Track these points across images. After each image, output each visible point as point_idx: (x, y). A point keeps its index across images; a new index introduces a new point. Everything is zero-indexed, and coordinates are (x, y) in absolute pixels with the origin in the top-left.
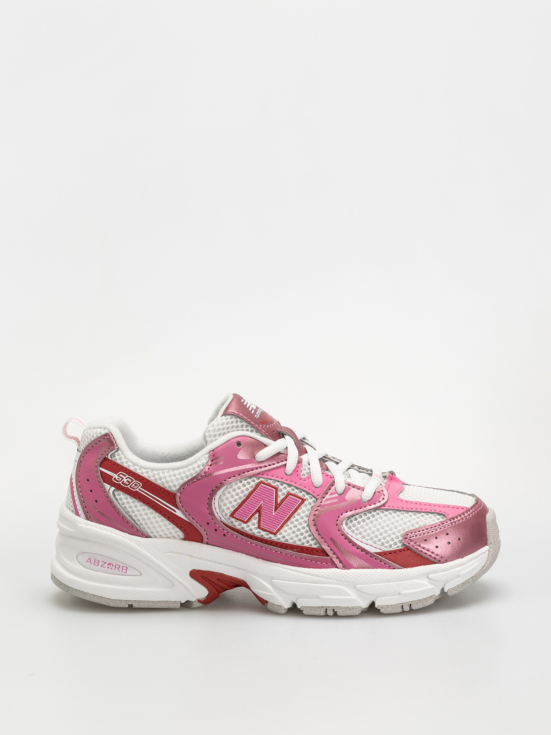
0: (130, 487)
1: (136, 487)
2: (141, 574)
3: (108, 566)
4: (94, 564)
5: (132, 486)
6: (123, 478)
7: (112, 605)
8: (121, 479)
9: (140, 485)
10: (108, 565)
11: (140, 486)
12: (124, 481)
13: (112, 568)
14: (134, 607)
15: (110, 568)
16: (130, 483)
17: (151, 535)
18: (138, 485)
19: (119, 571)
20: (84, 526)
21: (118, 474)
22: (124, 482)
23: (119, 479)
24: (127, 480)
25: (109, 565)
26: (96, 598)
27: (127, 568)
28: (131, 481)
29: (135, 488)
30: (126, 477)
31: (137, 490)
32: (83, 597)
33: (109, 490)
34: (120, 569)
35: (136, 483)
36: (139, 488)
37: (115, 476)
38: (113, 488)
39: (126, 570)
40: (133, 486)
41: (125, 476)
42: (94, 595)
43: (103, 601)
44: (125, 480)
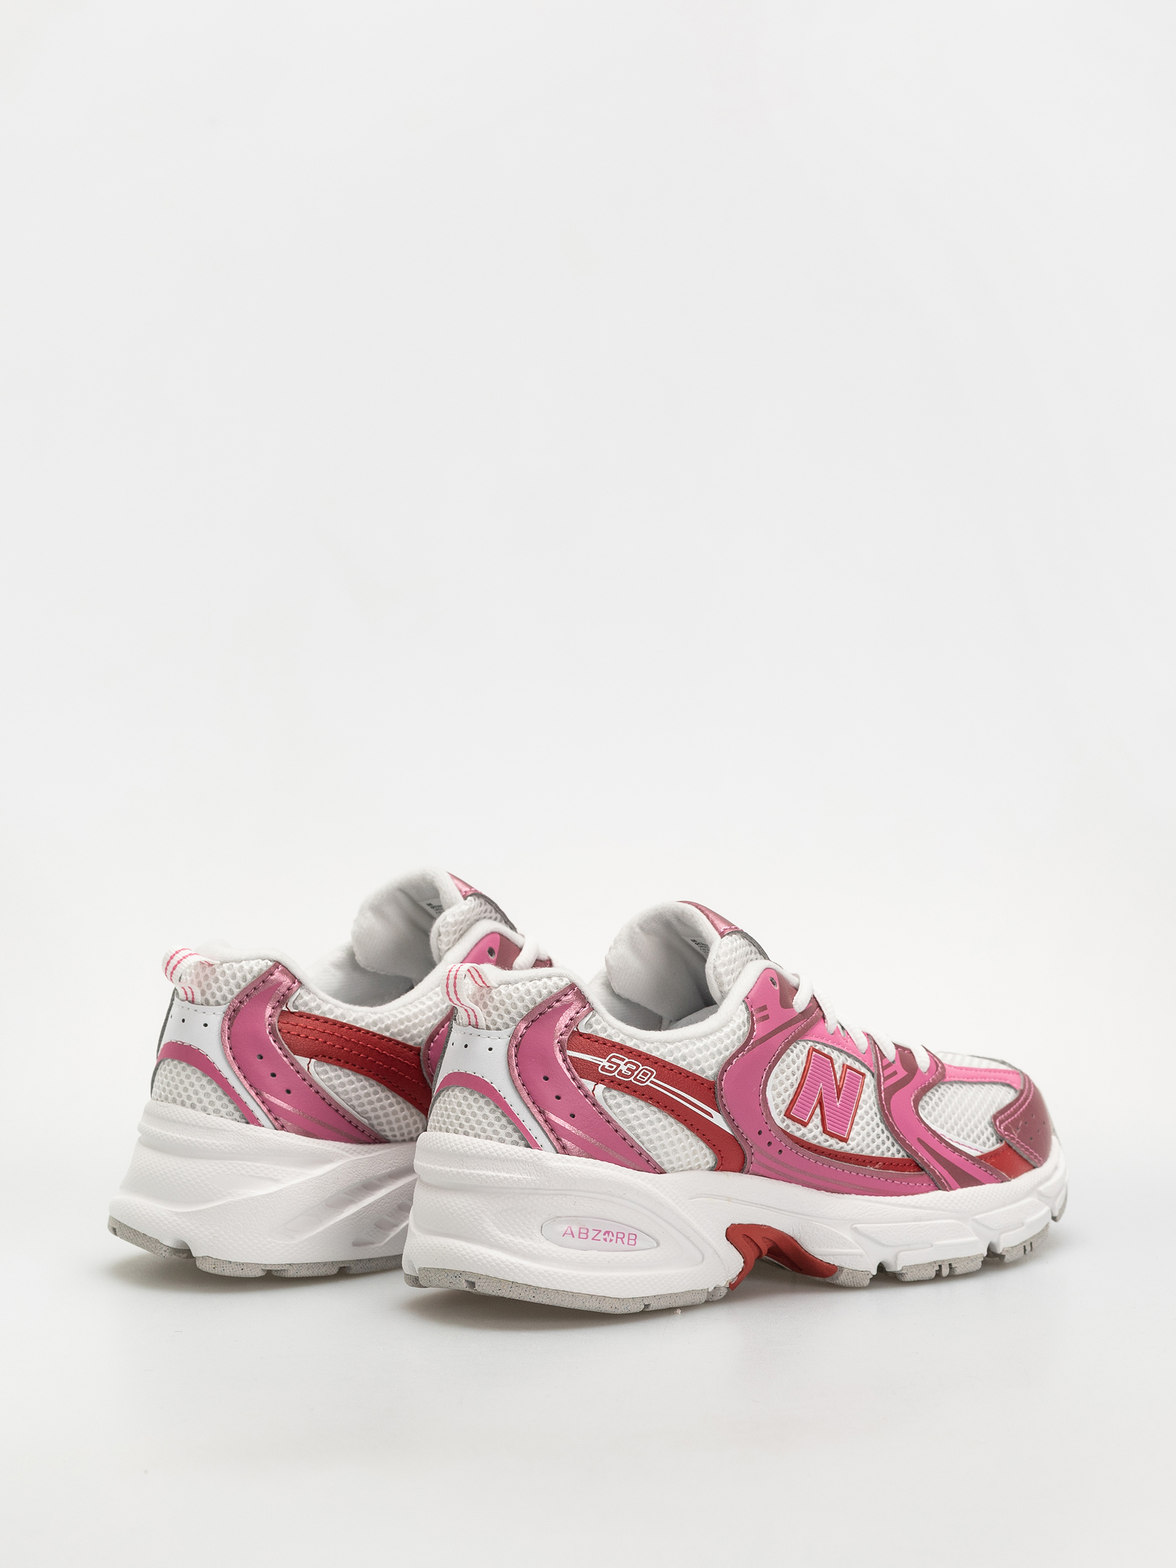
0: (635, 1079)
1: (646, 1078)
2: (658, 1244)
3: (605, 1237)
4: (579, 1238)
5: (638, 1078)
6: (618, 1065)
7: (622, 1310)
8: (615, 1066)
9: (652, 1073)
10: (604, 1234)
11: (653, 1076)
12: (621, 1071)
13: (611, 1240)
14: (650, 1309)
15: (608, 1240)
16: (633, 1072)
17: (666, 1167)
18: (650, 1074)
19: (623, 1243)
20: (560, 1164)
21: (608, 1058)
22: (623, 1072)
23: (612, 1067)
24: (626, 1067)
25: (607, 1234)
26: (594, 1300)
27: (636, 1235)
28: (635, 1068)
29: (644, 1080)
30: (625, 1062)
31: (648, 1083)
32: (571, 1302)
33: (593, 1091)
34: (625, 1240)
35: (644, 1070)
36: (652, 1079)
37: (604, 1063)
38: (601, 1087)
39: (635, 1240)
40: (640, 1077)
41: (623, 1060)
42: (592, 1296)
43: (608, 1304)
44: (623, 1068)
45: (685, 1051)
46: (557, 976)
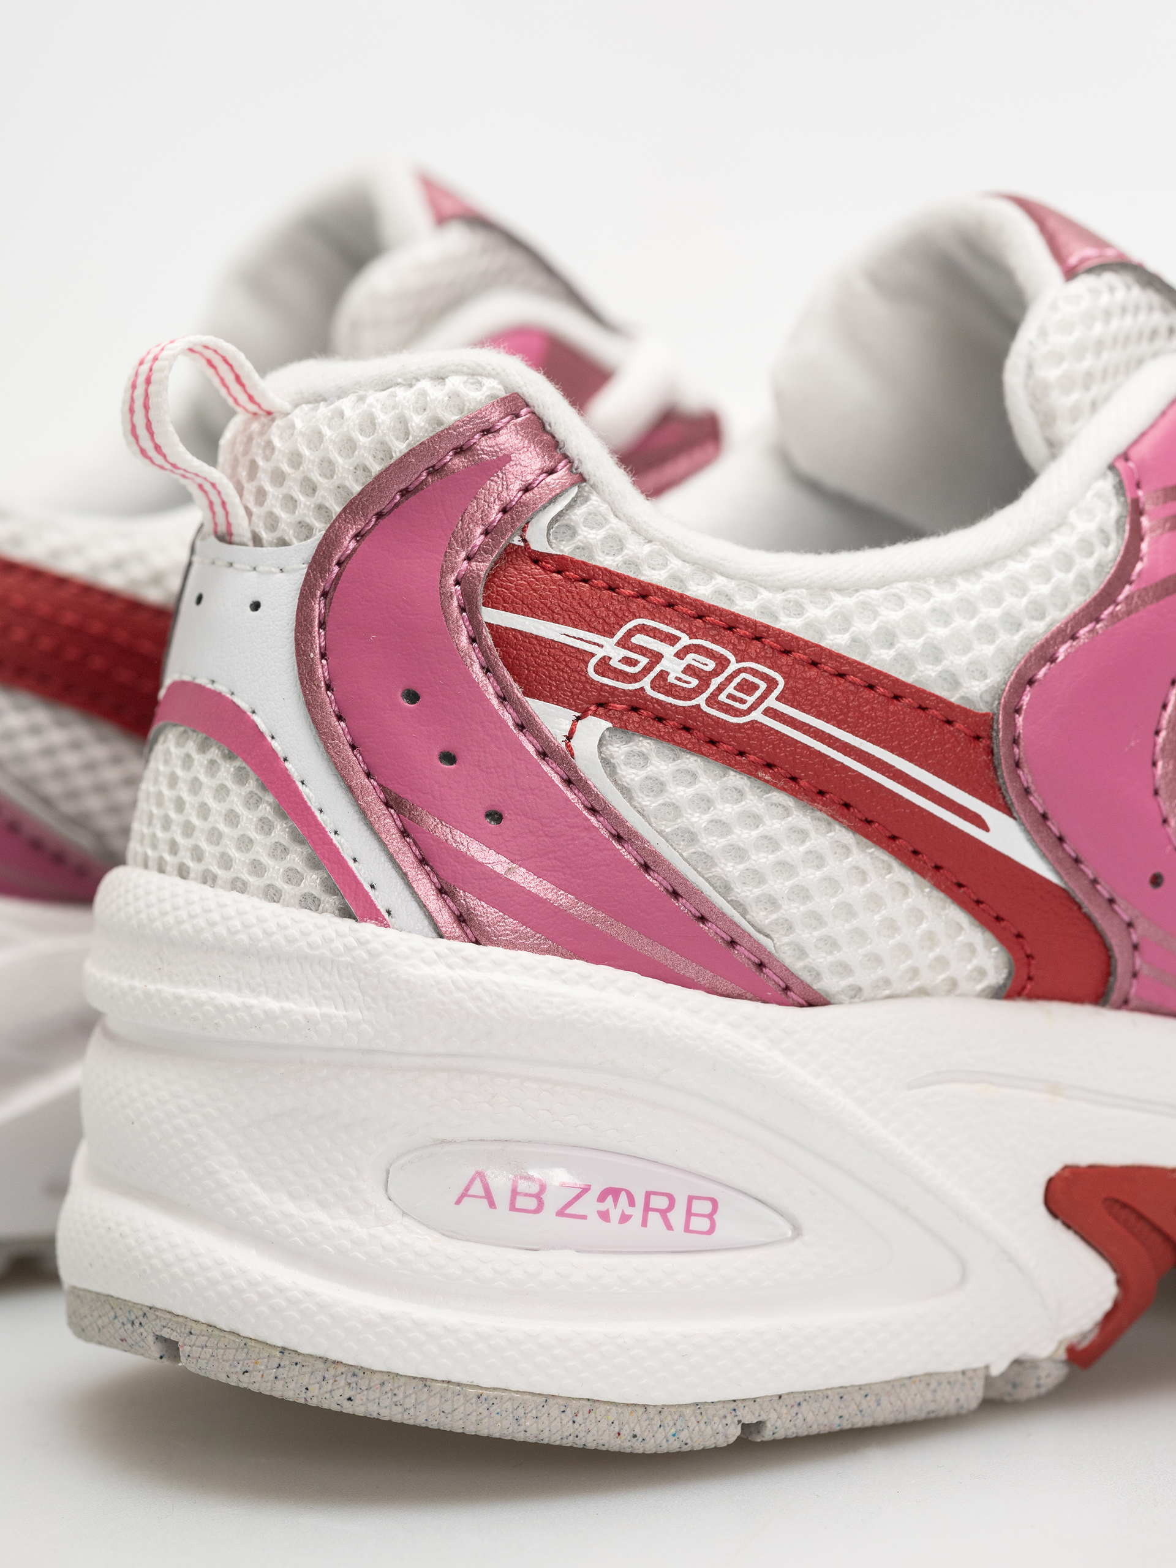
0: (712, 701)
1: (751, 700)
2: (797, 1230)
3: (603, 1207)
4: (513, 1208)
5: (722, 697)
6: (656, 657)
7: (657, 1441)
8: (644, 661)
9: (772, 684)
10: (602, 1198)
11: (776, 693)
12: (663, 675)
13: (625, 1218)
14: (767, 1435)
15: (615, 1215)
16: (705, 679)
17: (827, 984)
18: (763, 686)
19: (669, 1227)
20: (440, 971)
21: (620, 634)
22: (671, 679)
23: (632, 663)
24: (683, 664)
25: (610, 1198)
26: (555, 1411)
27: (714, 1202)
28: (711, 665)
29: (745, 707)
30: (679, 646)
31: (757, 715)
32: (473, 1418)
33: (569, 738)
34: (677, 1216)
35: (743, 675)
36: (771, 702)
37: (608, 648)
38: (595, 726)
39: (710, 1216)
40: (730, 696)
41: (672, 640)
42: (547, 1398)
43: (603, 1425)
44: (673, 666)
45: (891, 615)
46: (462, 373)
